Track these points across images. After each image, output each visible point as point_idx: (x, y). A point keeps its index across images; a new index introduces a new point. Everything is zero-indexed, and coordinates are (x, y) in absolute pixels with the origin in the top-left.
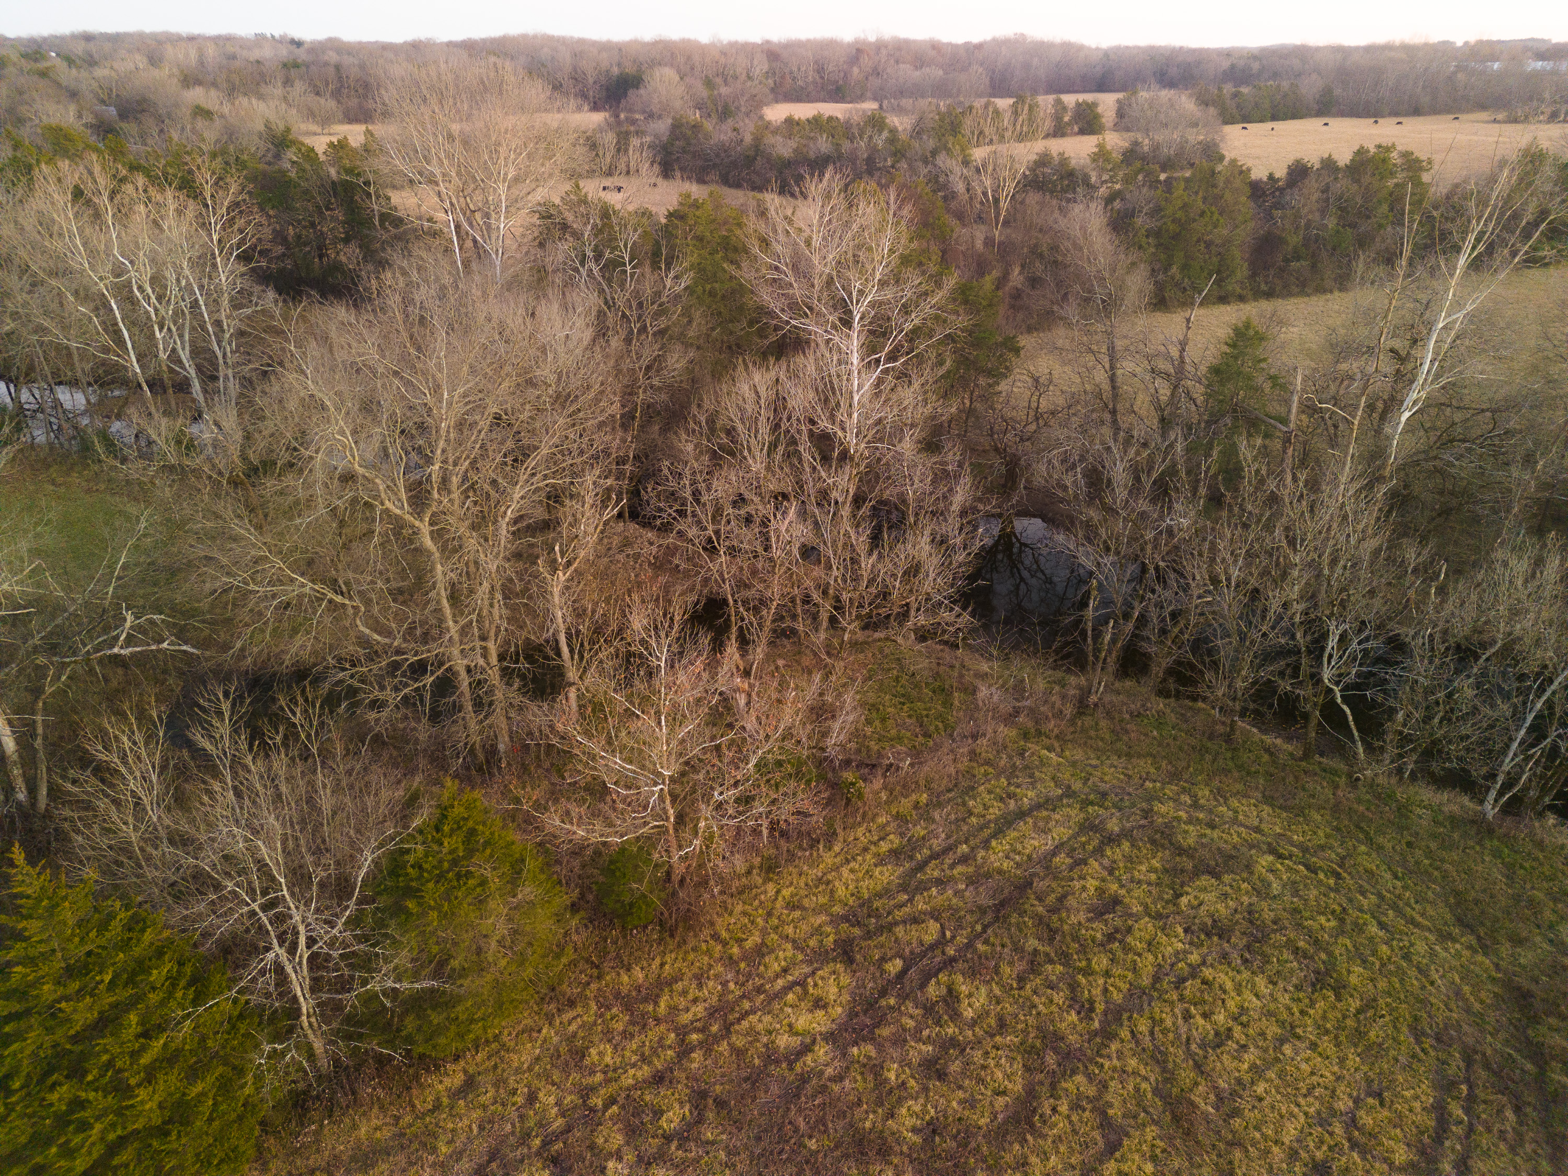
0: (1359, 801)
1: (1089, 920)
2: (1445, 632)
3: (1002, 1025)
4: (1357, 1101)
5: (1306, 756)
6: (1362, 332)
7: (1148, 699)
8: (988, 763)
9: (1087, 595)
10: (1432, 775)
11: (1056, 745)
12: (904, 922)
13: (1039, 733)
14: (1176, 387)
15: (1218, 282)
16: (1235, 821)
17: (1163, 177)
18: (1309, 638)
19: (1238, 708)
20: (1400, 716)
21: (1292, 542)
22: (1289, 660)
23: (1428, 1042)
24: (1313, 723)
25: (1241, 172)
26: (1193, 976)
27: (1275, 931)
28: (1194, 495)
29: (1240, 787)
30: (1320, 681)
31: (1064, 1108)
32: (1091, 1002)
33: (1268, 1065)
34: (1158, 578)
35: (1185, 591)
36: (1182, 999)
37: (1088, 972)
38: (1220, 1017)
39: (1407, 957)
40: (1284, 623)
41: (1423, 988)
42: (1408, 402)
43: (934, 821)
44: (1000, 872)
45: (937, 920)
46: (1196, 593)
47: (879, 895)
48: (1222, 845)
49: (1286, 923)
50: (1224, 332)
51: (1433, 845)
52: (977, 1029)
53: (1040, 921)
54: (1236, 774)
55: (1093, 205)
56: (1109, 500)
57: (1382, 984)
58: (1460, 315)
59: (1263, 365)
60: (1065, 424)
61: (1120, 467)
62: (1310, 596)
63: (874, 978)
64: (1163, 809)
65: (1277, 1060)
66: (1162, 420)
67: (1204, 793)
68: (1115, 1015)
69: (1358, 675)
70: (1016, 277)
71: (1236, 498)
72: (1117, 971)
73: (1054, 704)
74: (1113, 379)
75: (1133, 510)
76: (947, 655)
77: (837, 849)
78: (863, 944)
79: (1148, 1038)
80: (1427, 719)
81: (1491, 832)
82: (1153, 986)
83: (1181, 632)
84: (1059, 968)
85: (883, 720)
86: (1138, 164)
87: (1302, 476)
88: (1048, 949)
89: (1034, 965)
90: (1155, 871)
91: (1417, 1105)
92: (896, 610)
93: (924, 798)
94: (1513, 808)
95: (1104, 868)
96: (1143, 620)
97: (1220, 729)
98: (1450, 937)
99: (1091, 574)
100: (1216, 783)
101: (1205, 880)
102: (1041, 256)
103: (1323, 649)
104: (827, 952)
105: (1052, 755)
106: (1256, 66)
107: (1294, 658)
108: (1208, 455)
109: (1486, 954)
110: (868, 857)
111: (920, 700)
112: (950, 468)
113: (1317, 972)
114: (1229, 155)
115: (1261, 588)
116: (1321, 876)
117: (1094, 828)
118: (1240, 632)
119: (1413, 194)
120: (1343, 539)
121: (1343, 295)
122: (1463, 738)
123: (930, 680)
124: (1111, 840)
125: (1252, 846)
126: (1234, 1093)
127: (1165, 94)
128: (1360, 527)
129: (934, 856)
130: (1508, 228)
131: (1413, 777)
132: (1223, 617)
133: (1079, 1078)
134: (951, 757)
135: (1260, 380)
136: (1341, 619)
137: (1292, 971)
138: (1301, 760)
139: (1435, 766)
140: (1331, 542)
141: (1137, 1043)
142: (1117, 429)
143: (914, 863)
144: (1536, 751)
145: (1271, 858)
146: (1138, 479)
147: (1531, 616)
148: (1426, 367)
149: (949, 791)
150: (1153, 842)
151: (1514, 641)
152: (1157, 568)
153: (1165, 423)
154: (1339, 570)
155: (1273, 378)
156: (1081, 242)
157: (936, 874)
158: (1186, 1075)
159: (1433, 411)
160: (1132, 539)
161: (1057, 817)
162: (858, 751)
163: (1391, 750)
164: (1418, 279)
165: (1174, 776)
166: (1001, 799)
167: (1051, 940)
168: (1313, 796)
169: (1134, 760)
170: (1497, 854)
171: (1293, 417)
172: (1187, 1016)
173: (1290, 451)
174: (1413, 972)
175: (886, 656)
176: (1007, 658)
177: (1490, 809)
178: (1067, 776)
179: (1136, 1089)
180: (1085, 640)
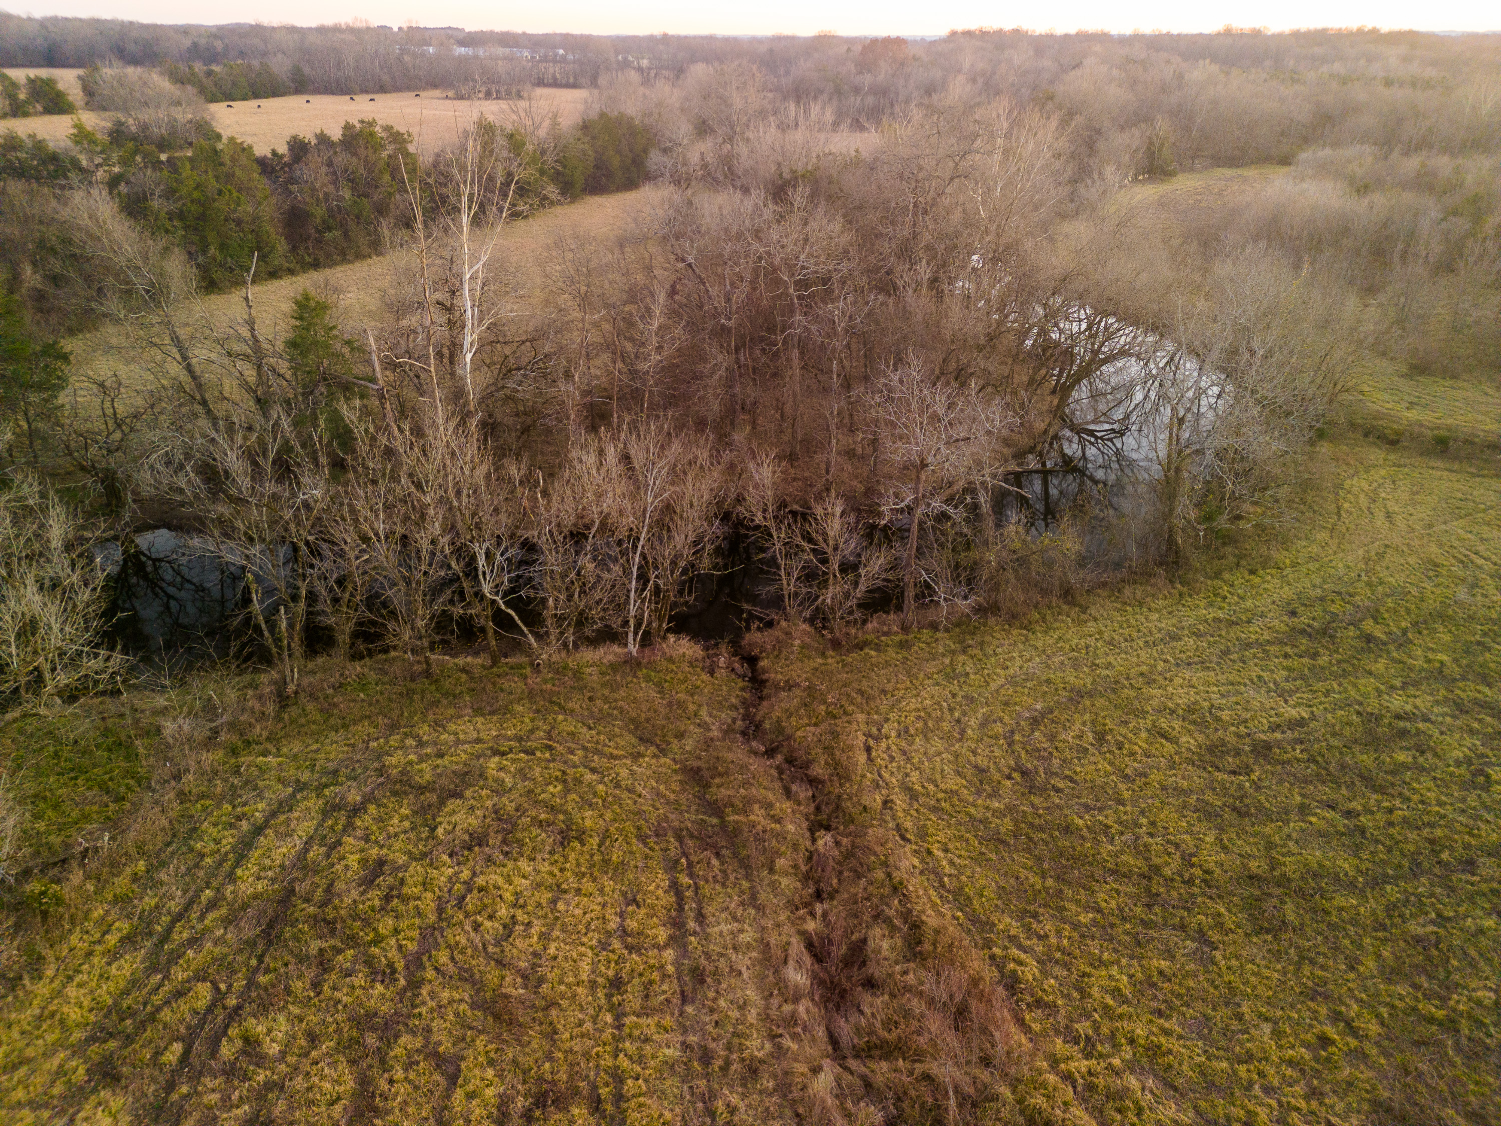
0: (545, 681)
1: (362, 894)
2: (559, 525)
3: (313, 1038)
4: (622, 915)
5: (495, 663)
6: (409, 291)
7: (344, 668)
8: (202, 796)
9: (247, 590)
10: (587, 639)
11: (270, 747)
12: (167, 1003)
13: (248, 743)
14: (259, 367)
15: (263, 258)
16: (458, 742)
17: (163, 157)
18: (462, 564)
19: (426, 644)
20: (551, 602)
21: (419, 486)
22: (453, 588)
23: (651, 841)
24: (490, 633)
25: (244, 150)
26: (470, 891)
27: (519, 817)
28: (317, 465)
29: (451, 711)
30: (483, 597)
31: (399, 1074)
32: (391, 965)
33: (551, 927)
34: (312, 552)
35: (341, 556)
36: (467, 915)
37: (377, 941)
38: (503, 912)
39: (617, 786)
40: (439, 557)
41: (635, 802)
42: (466, 345)
43: (162, 883)
44: (256, 896)
45: (204, 980)
46: (352, 555)
47: (126, 992)
48: (455, 767)
49: (526, 806)
50: (287, 307)
51: (606, 692)
52: (289, 1059)
53: (315, 920)
54: (445, 702)
55: (95, 192)
56: (233, 491)
57: (608, 816)
58: (479, 266)
59: (335, 332)
60: (154, 425)
61: (232, 456)
62: (450, 528)
63: (153, 1079)
64: (393, 760)
65: (557, 918)
66: (258, 401)
67: (424, 730)
68: (415, 963)
69: (510, 581)
70: (31, 277)
71: (356, 459)
72: (403, 925)
73: (252, 709)
74: (189, 369)
75: (263, 495)
76: (111, 705)
77: (50, 973)
78: (126, 1052)
79: (451, 966)
80: (570, 597)
81: (639, 664)
82: (440, 919)
83: (352, 595)
84: (350, 952)
85: (56, 807)
86: (131, 145)
87: (406, 426)
88: (332, 942)
89: (324, 964)
90: (406, 818)
91: (660, 892)
92: (23, 680)
93: (142, 865)
94: (646, 641)
95: (361, 839)
96: (312, 597)
97: (418, 668)
98: (640, 755)
99: (243, 568)
100: (431, 717)
101: (452, 804)
102: (52, 250)
103: (476, 569)
104: (81, 1088)
105: (270, 758)
106: (219, 45)
107: (456, 585)
108: (316, 426)
109: (665, 756)
110: (96, 960)
111: (95, 766)
112: (31, 502)
113: (561, 832)
114: (226, 134)
115: (407, 533)
116: (538, 754)
117: (336, 808)
118: (404, 578)
119: (406, 164)
120: (458, 471)
121: (381, 258)
122: (598, 603)
123: (100, 740)
124: (357, 810)
125: (478, 757)
126: (534, 966)
127: (132, 72)
128: (468, 458)
129: (178, 917)
130: (489, 188)
131: (576, 646)
132: (384, 569)
133: (405, 1039)
134: (157, 809)
135: (338, 346)
136: (481, 539)
137: (543, 842)
138: (491, 667)
139: (588, 632)
140: (450, 477)
141: (444, 975)
142: (214, 420)
143: (155, 939)
144: (647, 593)
145: (496, 759)
146: (255, 463)
147: (610, 495)
148: (469, 313)
149: (168, 844)
150: (395, 793)
151: (606, 517)
152: (307, 543)
153: (263, 403)
154: (465, 499)
155: (348, 343)
156: (96, 231)
157: (185, 935)
158: (492, 976)
159: (488, 349)
160: (273, 523)
161: (296, 814)
162: (37, 854)
163: (554, 632)
164: (436, 239)
165: (393, 727)
166: (231, 826)
167: (333, 932)
168: (511, 693)
169: (352, 729)
170: (648, 679)
171: (379, 375)
172: (477, 927)
173: (388, 406)
174: (625, 795)
175: (32, 735)
176: (183, 683)
177: (633, 648)
178: (292, 771)
179: (457, 1014)
180: (261, 634)
